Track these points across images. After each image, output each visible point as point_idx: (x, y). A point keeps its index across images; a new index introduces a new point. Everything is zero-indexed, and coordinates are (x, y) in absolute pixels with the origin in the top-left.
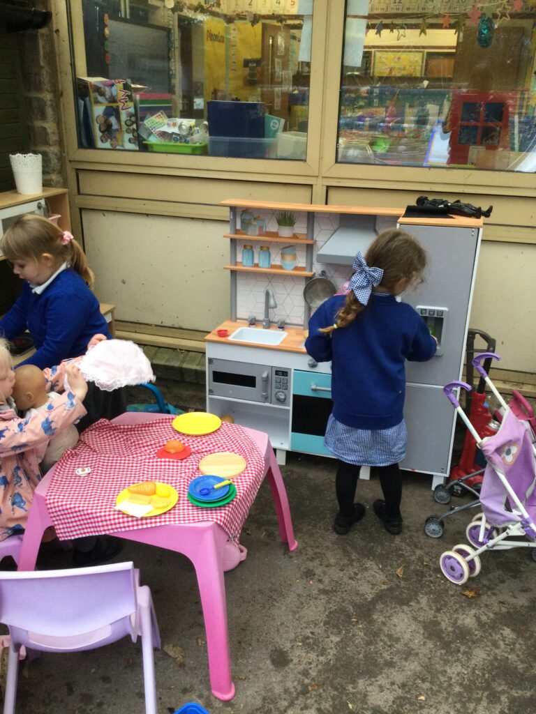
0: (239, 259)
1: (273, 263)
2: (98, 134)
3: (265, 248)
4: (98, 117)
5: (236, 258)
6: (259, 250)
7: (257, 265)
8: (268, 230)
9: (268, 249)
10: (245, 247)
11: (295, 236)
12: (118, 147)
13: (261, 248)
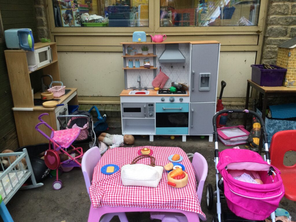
0: (127, 65)
1: (141, 65)
2: (63, 21)
3: (138, 60)
4: (63, 14)
5: (126, 65)
6: (135, 61)
7: (134, 67)
8: (138, 53)
9: (139, 60)
10: (129, 60)
11: (149, 54)
12: (72, 26)
13: (136, 60)
